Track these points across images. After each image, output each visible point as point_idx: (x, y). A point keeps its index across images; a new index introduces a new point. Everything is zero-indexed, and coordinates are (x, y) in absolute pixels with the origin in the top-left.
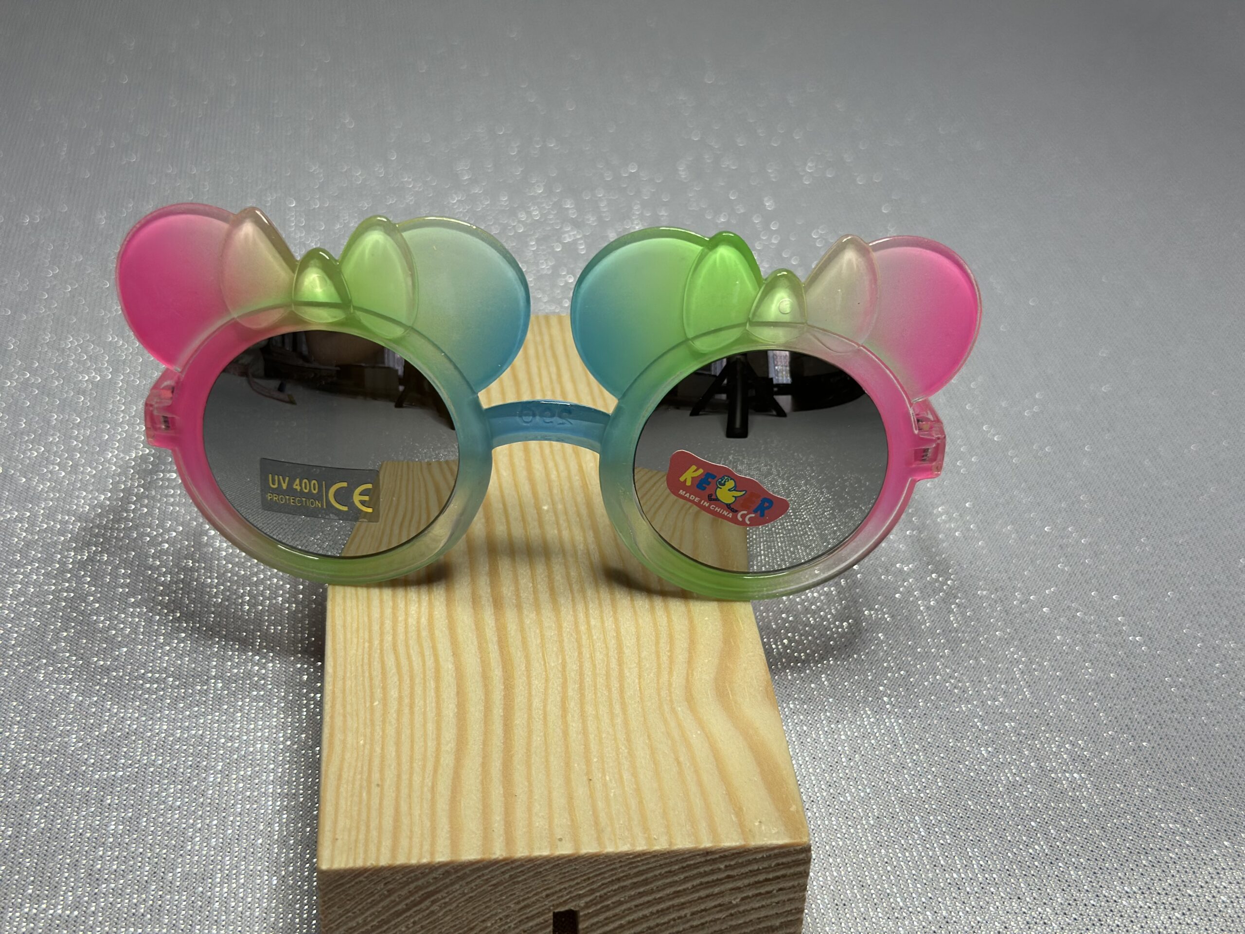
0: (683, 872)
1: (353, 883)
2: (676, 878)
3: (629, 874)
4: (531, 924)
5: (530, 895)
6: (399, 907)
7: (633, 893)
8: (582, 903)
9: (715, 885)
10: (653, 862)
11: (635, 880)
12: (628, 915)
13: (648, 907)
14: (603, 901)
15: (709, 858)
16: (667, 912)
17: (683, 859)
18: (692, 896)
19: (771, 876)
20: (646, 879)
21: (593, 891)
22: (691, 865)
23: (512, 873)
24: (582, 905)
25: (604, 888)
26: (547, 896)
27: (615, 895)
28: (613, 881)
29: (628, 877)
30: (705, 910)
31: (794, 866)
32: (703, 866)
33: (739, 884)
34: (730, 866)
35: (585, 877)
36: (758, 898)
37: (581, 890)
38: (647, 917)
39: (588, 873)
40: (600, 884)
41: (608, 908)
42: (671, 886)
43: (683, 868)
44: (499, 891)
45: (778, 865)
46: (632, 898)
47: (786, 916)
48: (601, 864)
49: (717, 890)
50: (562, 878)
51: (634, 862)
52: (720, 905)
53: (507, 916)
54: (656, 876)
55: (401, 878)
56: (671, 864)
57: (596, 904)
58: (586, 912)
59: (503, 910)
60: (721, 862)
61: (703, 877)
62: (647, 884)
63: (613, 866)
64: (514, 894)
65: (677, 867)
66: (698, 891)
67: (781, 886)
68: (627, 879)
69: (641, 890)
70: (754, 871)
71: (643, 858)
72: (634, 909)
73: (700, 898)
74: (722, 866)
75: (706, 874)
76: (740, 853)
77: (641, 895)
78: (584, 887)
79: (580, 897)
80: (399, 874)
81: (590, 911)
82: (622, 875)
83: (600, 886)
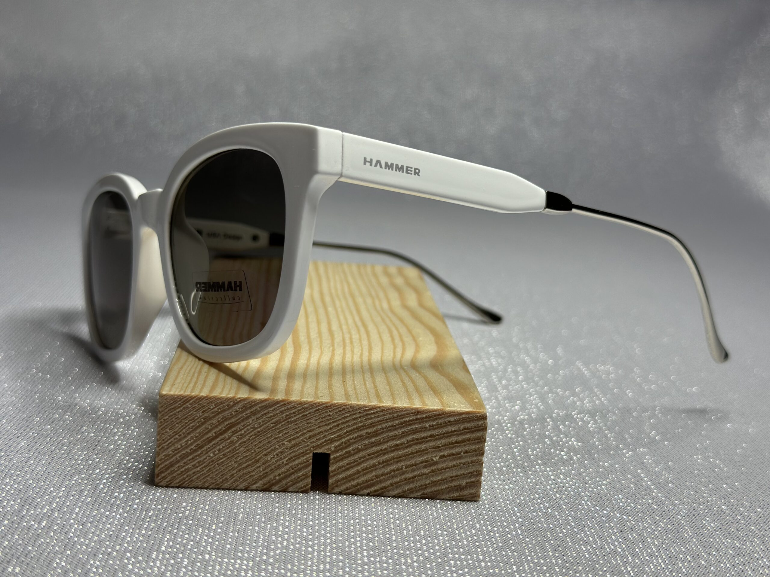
0: (401, 428)
1: (182, 408)
2: (396, 432)
3: (365, 425)
4: (297, 462)
5: (298, 435)
6: (210, 435)
7: (367, 442)
8: (333, 446)
9: (422, 442)
10: (381, 416)
11: (369, 430)
12: (363, 462)
13: (377, 457)
14: (346, 448)
15: (419, 417)
16: (389, 463)
17: (401, 415)
18: (407, 451)
19: (460, 438)
20: (377, 431)
21: (340, 437)
22: (406, 422)
23: (288, 413)
24: (333, 449)
25: (348, 436)
26: (310, 437)
27: (354, 443)
28: (354, 429)
29: (364, 427)
30: (415, 465)
31: (475, 431)
32: (415, 424)
33: (438, 443)
34: (433, 426)
35: (335, 424)
36: (451, 458)
37: (332, 435)
38: (376, 466)
39: (338, 420)
40: (345, 431)
41: (349, 454)
42: (393, 440)
43: (402, 424)
44: (278, 429)
45: (465, 429)
46: (366, 447)
47: (470, 477)
48: (346, 413)
49: (423, 446)
50: (321, 422)
51: (369, 414)
52: (426, 461)
53: (281, 452)
54: (383, 429)
55: (214, 408)
56: (393, 419)
57: (342, 449)
58: (335, 456)
59: (279, 446)
60: (427, 422)
61: (415, 433)
62: (377, 435)
63: (354, 416)
64: (288, 433)
65: (397, 422)
66: (411, 446)
67: (466, 448)
68: (364, 429)
69: (373, 440)
70: (449, 433)
71: (375, 411)
72: (367, 457)
73: (412, 453)
74: (427, 425)
75: (416, 431)
76: (439, 415)
77: (373, 445)
78: (334, 433)
79: (332, 441)
80: (213, 404)
81: (338, 455)
82: (360, 425)
83: (345, 433)
